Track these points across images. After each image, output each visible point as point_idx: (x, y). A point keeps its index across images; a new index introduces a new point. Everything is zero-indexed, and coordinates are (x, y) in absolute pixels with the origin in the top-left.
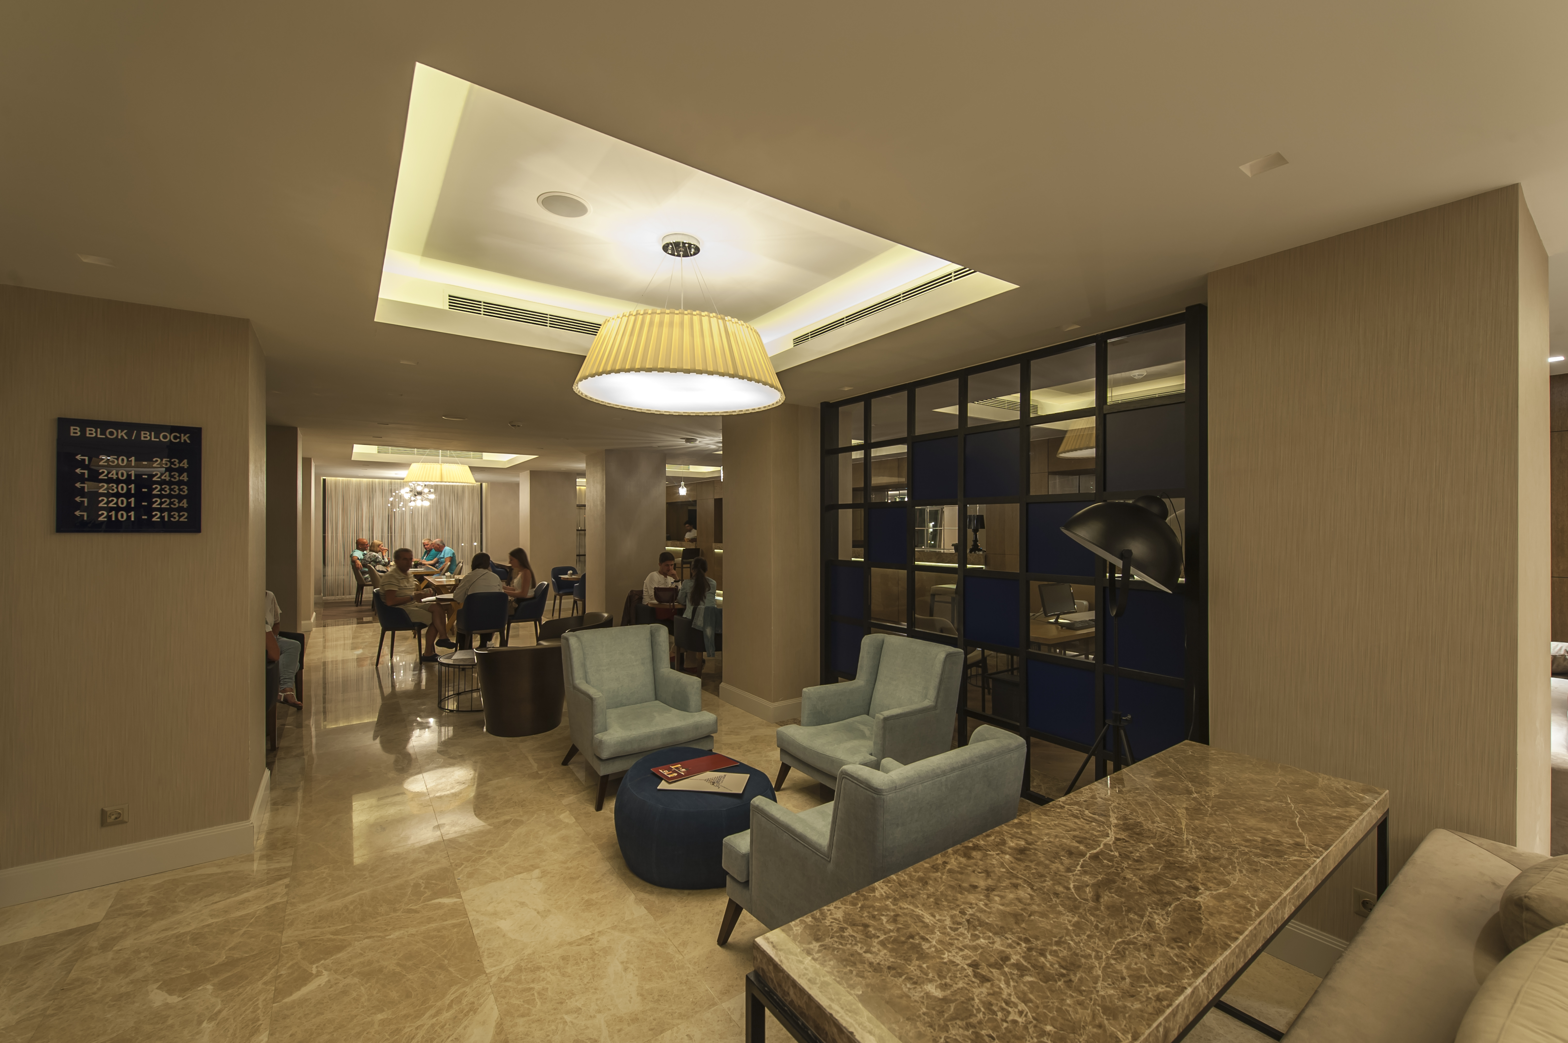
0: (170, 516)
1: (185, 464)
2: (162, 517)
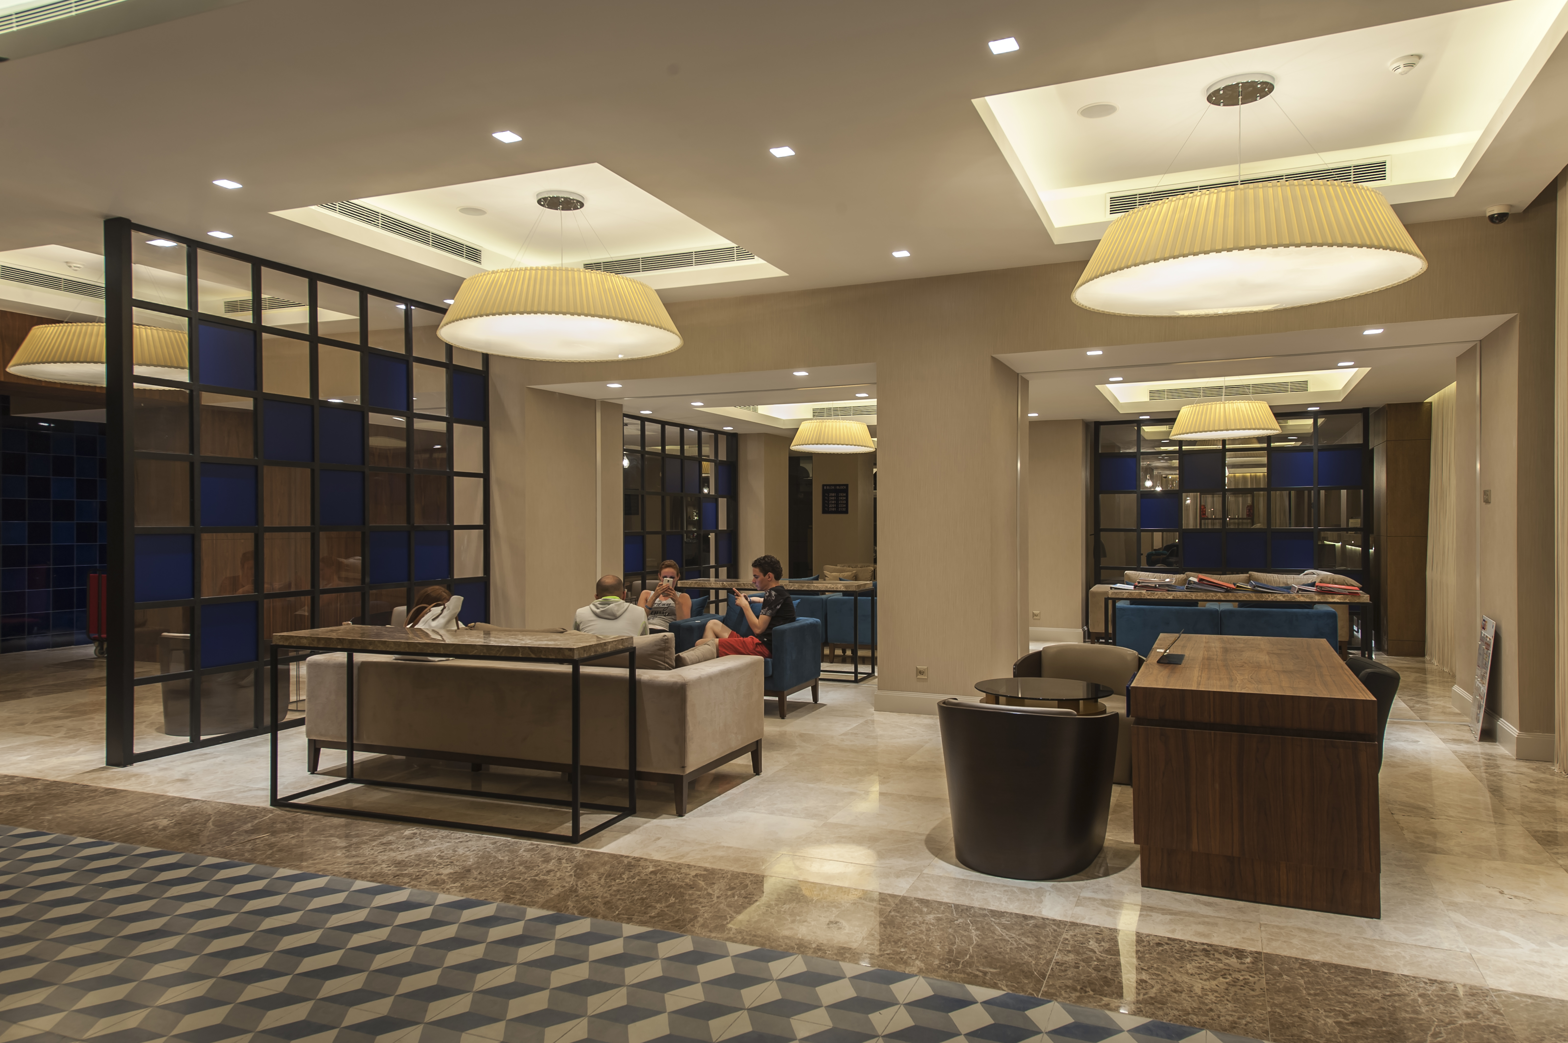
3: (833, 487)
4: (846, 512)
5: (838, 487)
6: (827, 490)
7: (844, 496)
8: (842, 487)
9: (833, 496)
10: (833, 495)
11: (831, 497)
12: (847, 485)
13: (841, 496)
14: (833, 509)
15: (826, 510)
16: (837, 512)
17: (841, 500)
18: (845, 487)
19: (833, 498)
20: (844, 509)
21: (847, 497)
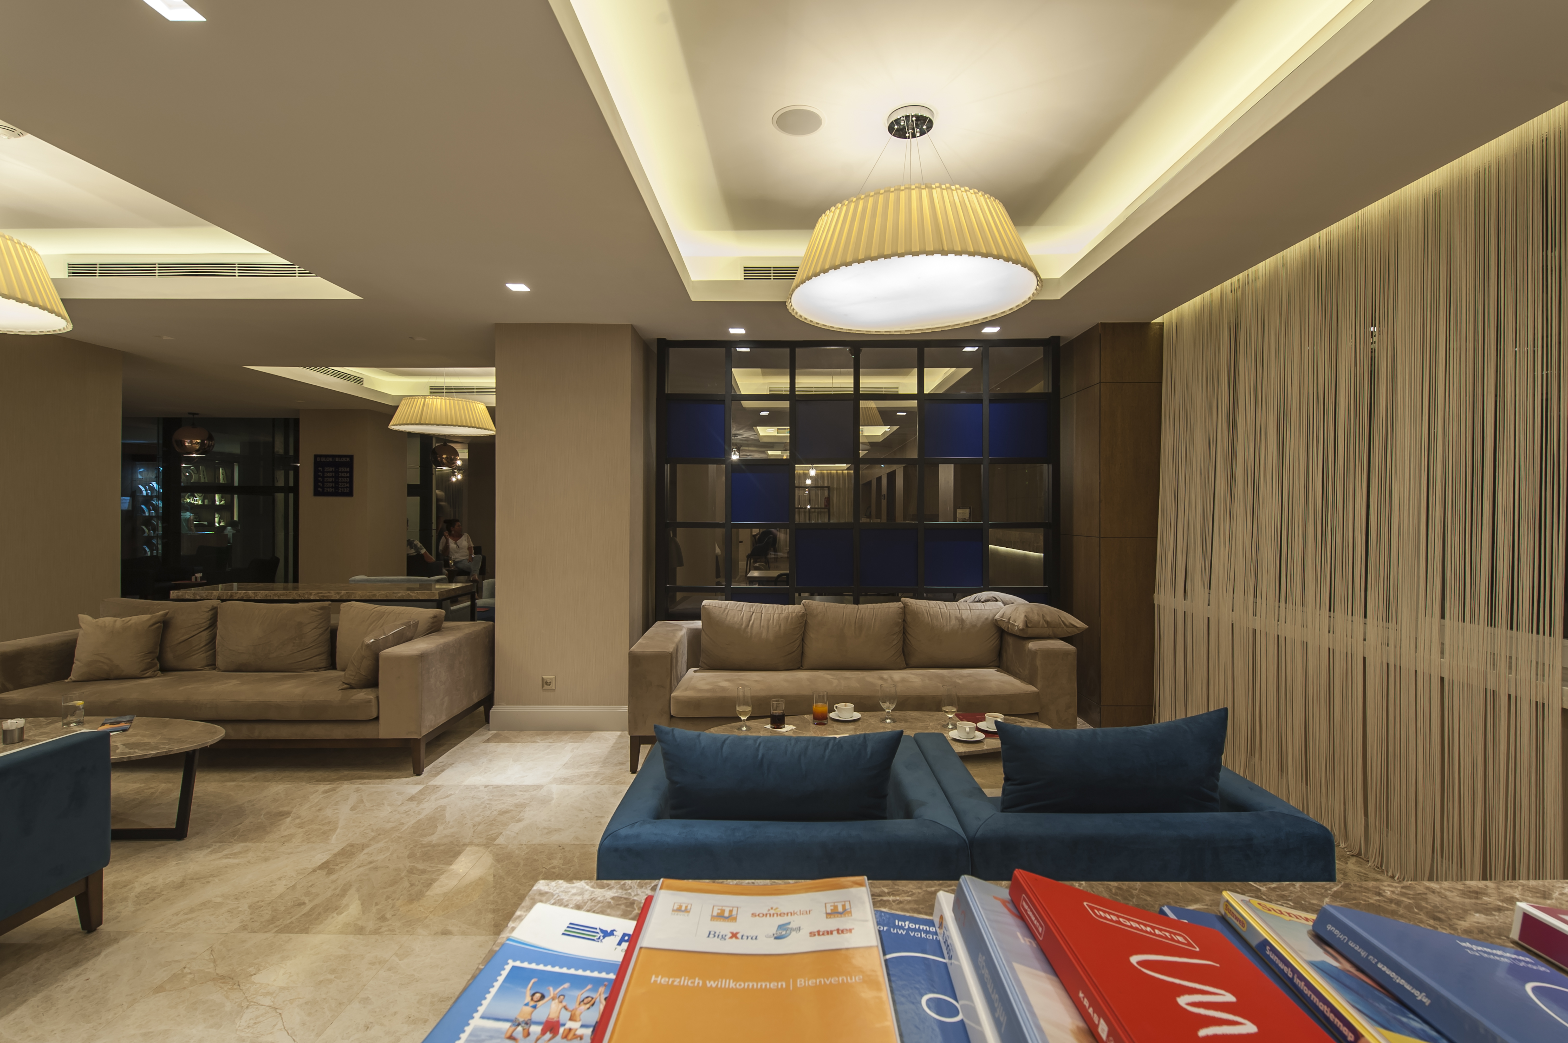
0: (344, 490)
1: (348, 470)
2: (342, 490)
3: (330, 459)
4: (350, 494)
5: (337, 459)
6: (321, 463)
7: (347, 472)
8: (344, 459)
9: (329, 472)
10: (331, 469)
11: (328, 472)
12: (351, 457)
13: (342, 472)
14: (330, 490)
15: (318, 492)
16: (336, 493)
17: (342, 477)
18: (348, 459)
19: (330, 475)
20: (347, 490)
21: (351, 472)
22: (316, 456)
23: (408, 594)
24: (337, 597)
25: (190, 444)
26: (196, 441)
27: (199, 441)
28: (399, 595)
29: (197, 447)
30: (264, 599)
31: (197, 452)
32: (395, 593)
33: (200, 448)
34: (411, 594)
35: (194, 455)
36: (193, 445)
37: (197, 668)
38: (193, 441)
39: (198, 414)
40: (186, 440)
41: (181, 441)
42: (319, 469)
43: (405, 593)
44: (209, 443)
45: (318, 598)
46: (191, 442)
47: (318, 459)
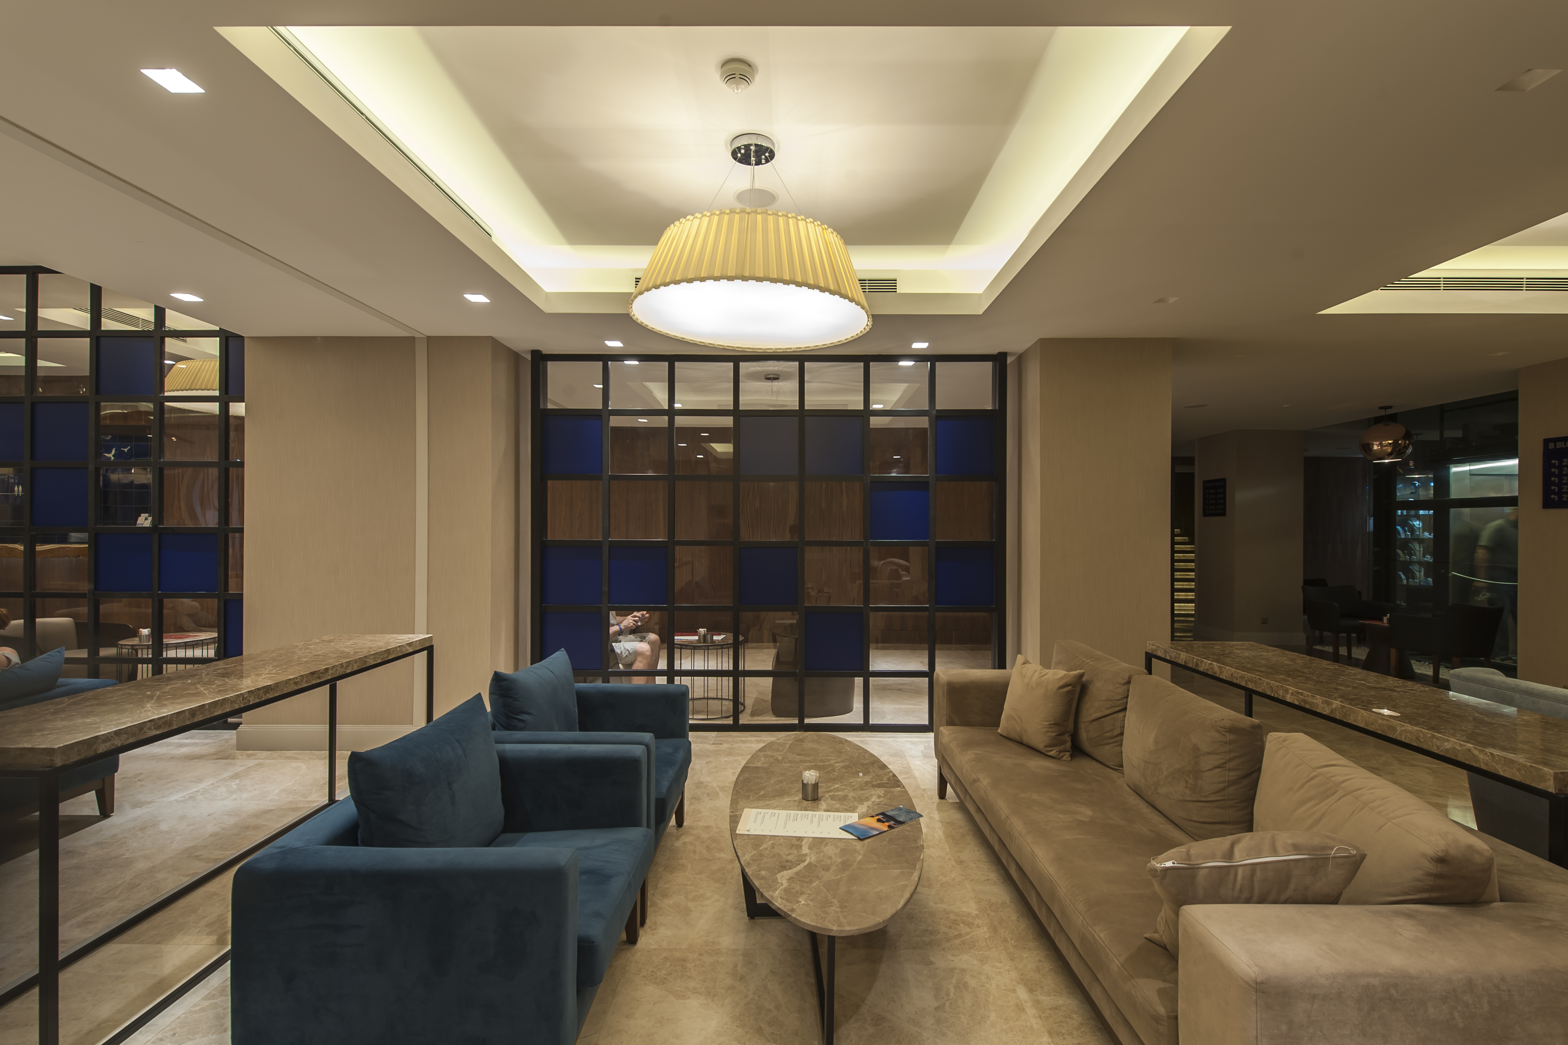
6: (1555, 452)
15: (1551, 501)
22: (1546, 442)
23: (1469, 750)
24: (1326, 709)
25: (1379, 447)
26: (1387, 442)
27: (1390, 442)
28: (1447, 745)
29: (1389, 450)
30: (1229, 680)
31: (1389, 455)
32: (1437, 739)
33: (1392, 450)
34: (1476, 752)
35: (1387, 461)
36: (1384, 448)
37: (1110, 764)
38: (1383, 442)
39: (1391, 407)
40: (1375, 443)
41: (1368, 444)
42: (1553, 462)
43: (1461, 745)
44: (1405, 442)
45: (1297, 703)
46: (1381, 444)
47: (1551, 446)
